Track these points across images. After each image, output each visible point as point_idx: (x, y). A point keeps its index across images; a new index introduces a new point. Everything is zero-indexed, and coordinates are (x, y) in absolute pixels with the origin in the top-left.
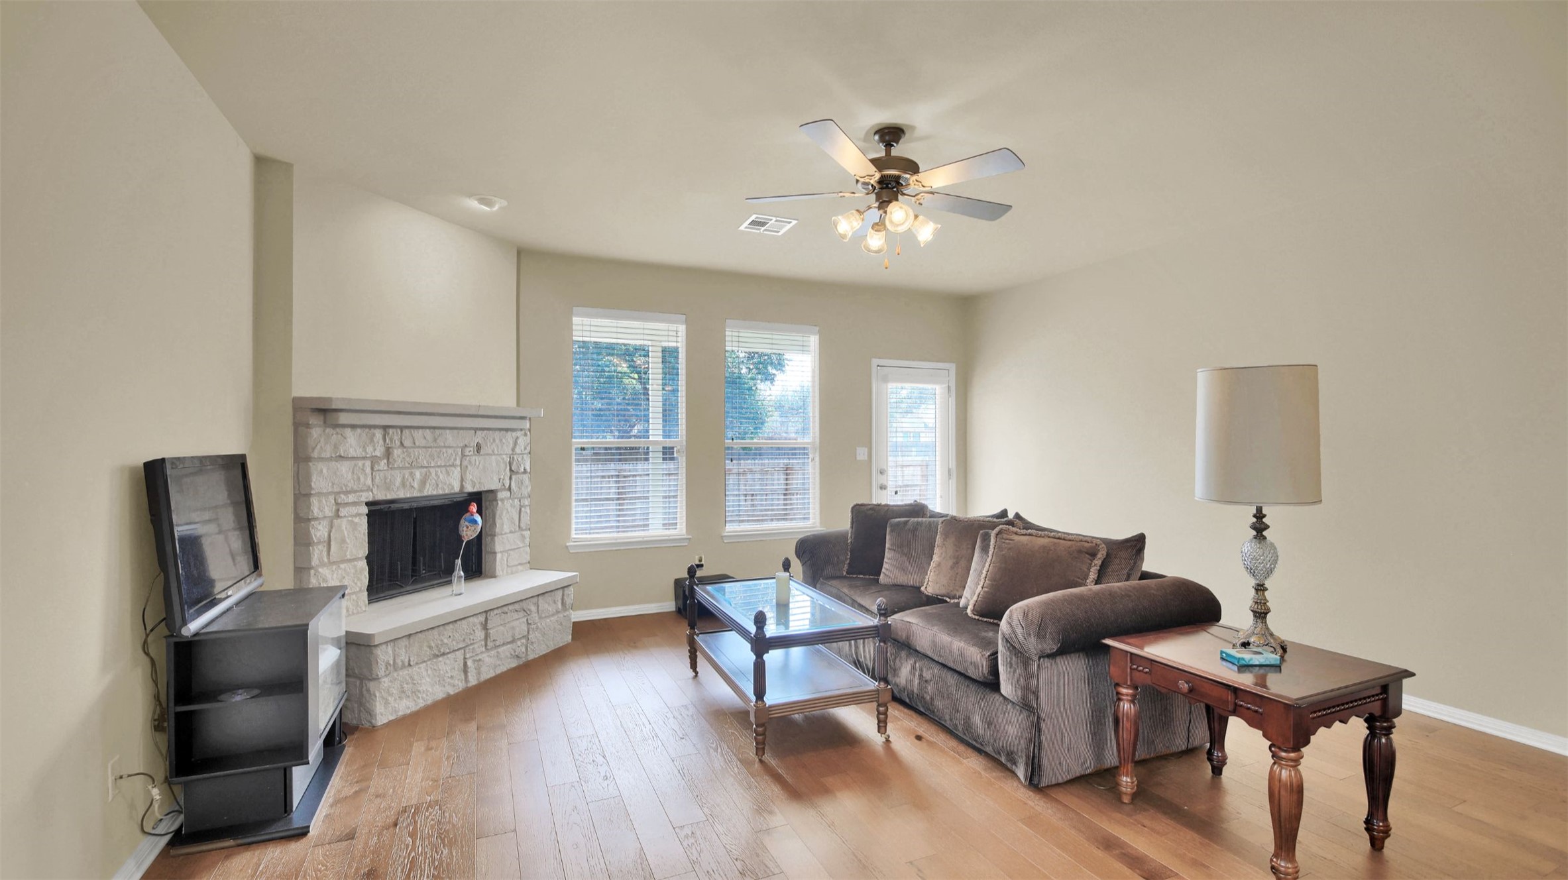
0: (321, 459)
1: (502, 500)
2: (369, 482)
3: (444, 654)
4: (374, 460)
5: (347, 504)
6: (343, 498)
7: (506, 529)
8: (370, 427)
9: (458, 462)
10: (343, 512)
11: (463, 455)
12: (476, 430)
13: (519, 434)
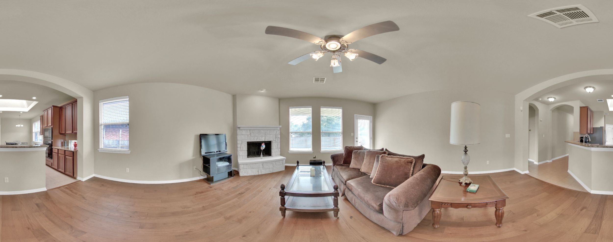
0: (239, 135)
1: (274, 143)
2: (247, 138)
3: (253, 168)
4: (248, 135)
5: (243, 142)
6: (243, 141)
7: (275, 148)
8: (247, 130)
9: (264, 136)
10: (243, 143)
11: (265, 134)
12: (268, 130)
13: (277, 130)
